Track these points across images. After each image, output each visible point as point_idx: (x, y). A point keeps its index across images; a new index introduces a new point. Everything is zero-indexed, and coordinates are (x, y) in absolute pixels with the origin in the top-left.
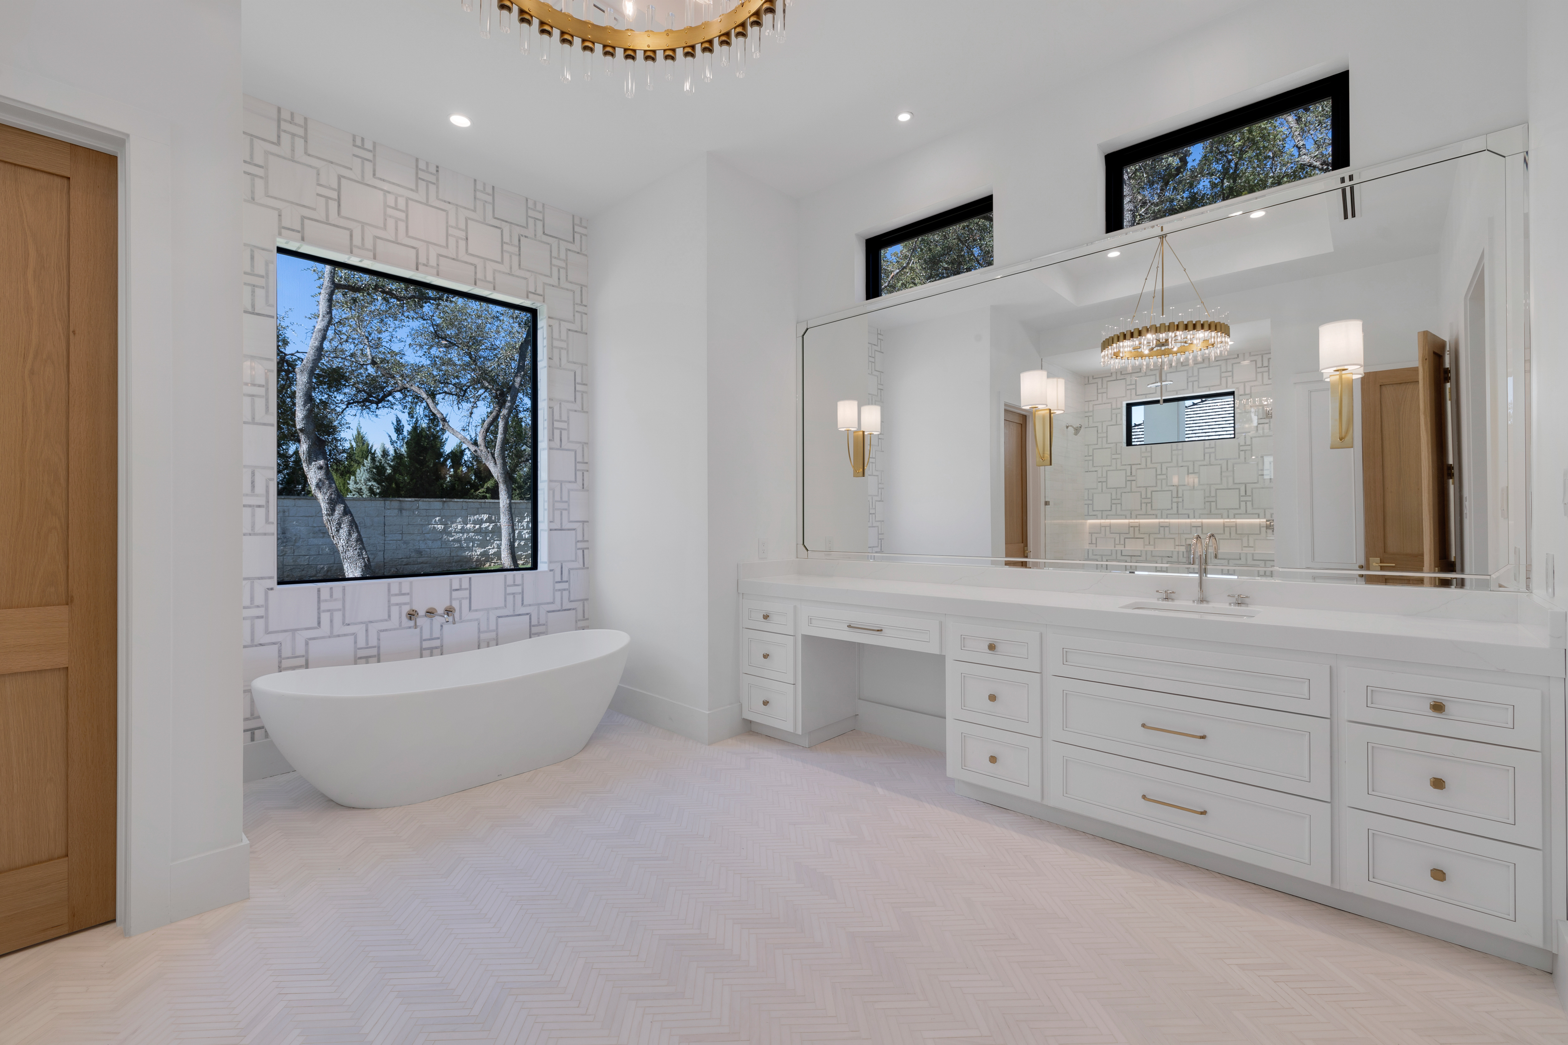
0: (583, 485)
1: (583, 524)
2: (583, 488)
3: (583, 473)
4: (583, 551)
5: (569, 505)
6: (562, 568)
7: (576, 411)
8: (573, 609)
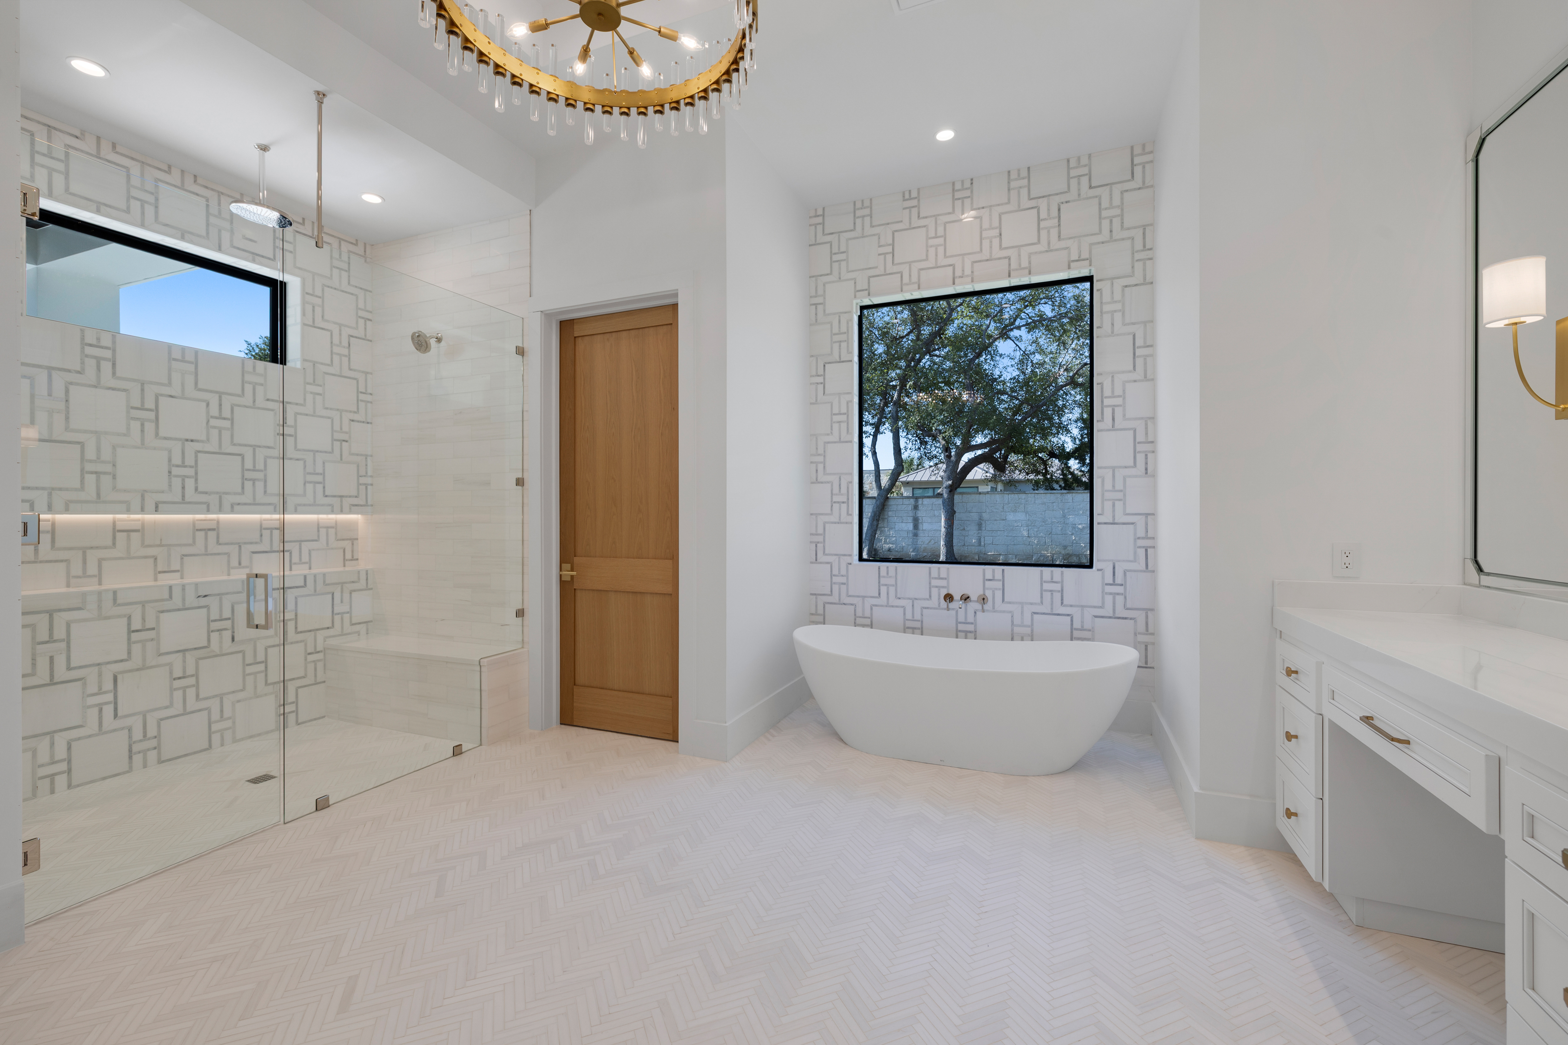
0: (1146, 469)
1: (1147, 517)
2: (1146, 473)
3: (1146, 455)
4: (1146, 551)
5: (1125, 495)
6: (1114, 568)
7: (1135, 381)
8: (1131, 619)
